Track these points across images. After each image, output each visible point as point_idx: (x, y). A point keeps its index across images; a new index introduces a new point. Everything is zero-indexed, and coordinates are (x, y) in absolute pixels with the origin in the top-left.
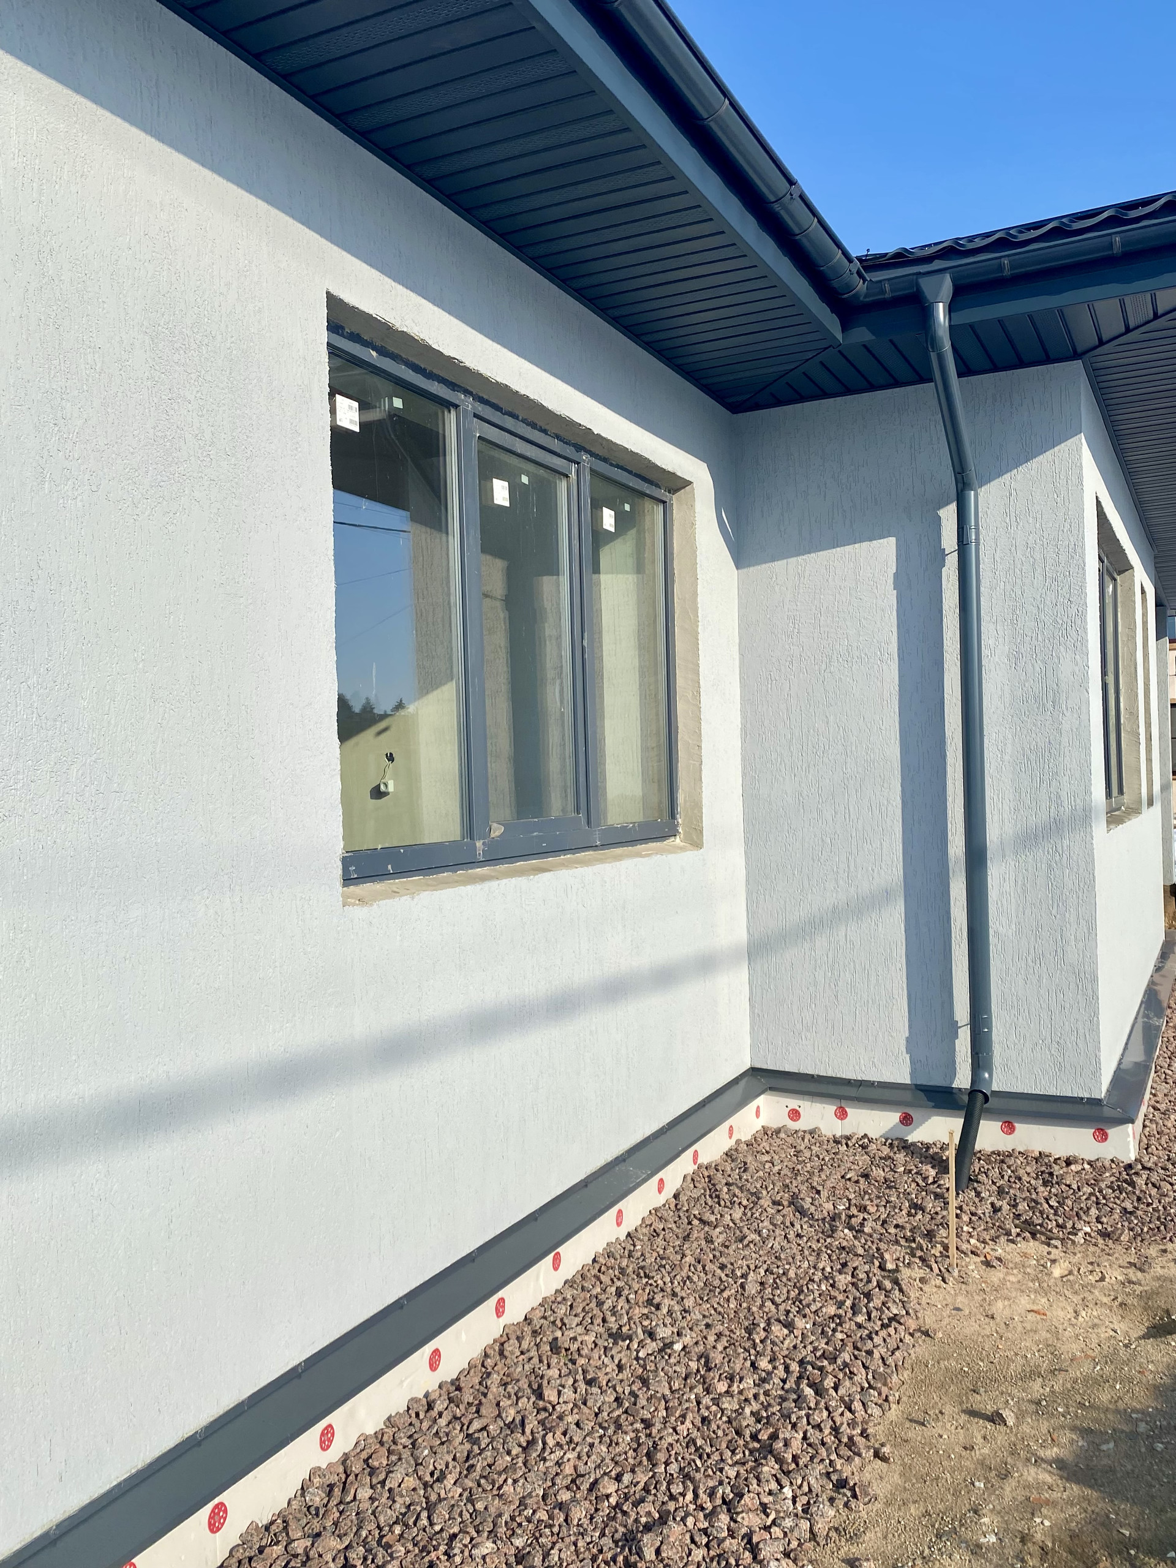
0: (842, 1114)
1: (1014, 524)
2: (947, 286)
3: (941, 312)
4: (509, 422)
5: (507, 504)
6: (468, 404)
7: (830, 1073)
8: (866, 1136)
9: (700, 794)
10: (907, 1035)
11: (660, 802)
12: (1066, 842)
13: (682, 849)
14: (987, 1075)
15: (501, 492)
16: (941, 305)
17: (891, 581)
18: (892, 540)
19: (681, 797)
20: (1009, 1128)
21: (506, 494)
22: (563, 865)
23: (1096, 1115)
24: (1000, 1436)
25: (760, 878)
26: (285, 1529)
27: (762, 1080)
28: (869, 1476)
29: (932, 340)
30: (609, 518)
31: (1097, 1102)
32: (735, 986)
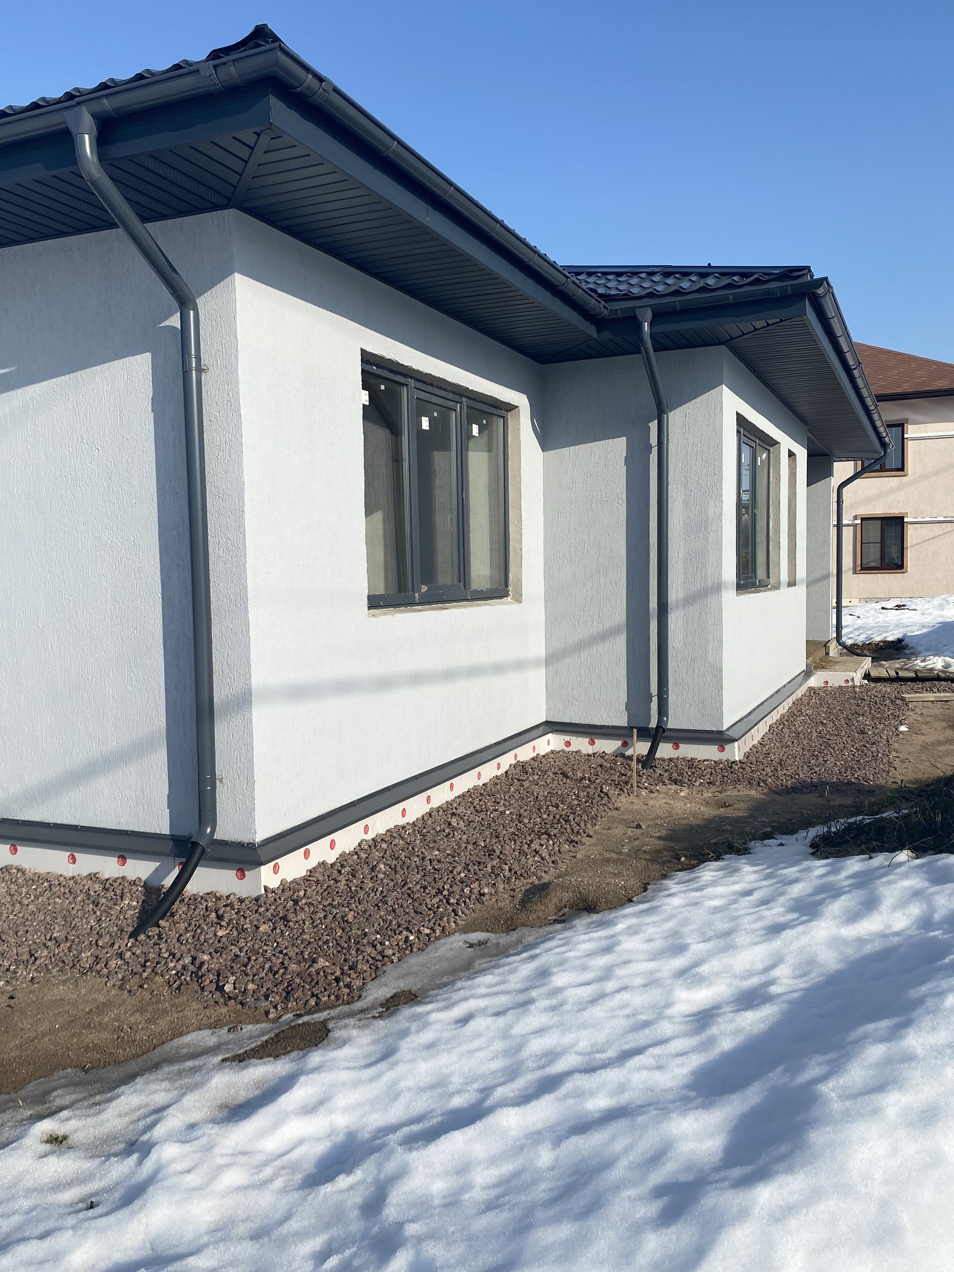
0: (592, 743)
1: (687, 431)
2: (649, 314)
3: (646, 327)
4: (429, 389)
5: (428, 429)
6: (412, 383)
7: (587, 722)
8: (604, 752)
9: (521, 574)
10: (626, 701)
11: (500, 578)
12: (709, 601)
13: (511, 603)
14: (665, 719)
15: (425, 423)
16: (646, 323)
17: (623, 461)
18: (624, 440)
19: (511, 576)
20: (677, 747)
21: (428, 423)
22: (454, 607)
23: (720, 738)
24: (639, 831)
25: (552, 620)
26: (356, 853)
27: (552, 726)
28: (584, 840)
29: (641, 340)
30: (475, 429)
31: (721, 733)
32: (538, 677)
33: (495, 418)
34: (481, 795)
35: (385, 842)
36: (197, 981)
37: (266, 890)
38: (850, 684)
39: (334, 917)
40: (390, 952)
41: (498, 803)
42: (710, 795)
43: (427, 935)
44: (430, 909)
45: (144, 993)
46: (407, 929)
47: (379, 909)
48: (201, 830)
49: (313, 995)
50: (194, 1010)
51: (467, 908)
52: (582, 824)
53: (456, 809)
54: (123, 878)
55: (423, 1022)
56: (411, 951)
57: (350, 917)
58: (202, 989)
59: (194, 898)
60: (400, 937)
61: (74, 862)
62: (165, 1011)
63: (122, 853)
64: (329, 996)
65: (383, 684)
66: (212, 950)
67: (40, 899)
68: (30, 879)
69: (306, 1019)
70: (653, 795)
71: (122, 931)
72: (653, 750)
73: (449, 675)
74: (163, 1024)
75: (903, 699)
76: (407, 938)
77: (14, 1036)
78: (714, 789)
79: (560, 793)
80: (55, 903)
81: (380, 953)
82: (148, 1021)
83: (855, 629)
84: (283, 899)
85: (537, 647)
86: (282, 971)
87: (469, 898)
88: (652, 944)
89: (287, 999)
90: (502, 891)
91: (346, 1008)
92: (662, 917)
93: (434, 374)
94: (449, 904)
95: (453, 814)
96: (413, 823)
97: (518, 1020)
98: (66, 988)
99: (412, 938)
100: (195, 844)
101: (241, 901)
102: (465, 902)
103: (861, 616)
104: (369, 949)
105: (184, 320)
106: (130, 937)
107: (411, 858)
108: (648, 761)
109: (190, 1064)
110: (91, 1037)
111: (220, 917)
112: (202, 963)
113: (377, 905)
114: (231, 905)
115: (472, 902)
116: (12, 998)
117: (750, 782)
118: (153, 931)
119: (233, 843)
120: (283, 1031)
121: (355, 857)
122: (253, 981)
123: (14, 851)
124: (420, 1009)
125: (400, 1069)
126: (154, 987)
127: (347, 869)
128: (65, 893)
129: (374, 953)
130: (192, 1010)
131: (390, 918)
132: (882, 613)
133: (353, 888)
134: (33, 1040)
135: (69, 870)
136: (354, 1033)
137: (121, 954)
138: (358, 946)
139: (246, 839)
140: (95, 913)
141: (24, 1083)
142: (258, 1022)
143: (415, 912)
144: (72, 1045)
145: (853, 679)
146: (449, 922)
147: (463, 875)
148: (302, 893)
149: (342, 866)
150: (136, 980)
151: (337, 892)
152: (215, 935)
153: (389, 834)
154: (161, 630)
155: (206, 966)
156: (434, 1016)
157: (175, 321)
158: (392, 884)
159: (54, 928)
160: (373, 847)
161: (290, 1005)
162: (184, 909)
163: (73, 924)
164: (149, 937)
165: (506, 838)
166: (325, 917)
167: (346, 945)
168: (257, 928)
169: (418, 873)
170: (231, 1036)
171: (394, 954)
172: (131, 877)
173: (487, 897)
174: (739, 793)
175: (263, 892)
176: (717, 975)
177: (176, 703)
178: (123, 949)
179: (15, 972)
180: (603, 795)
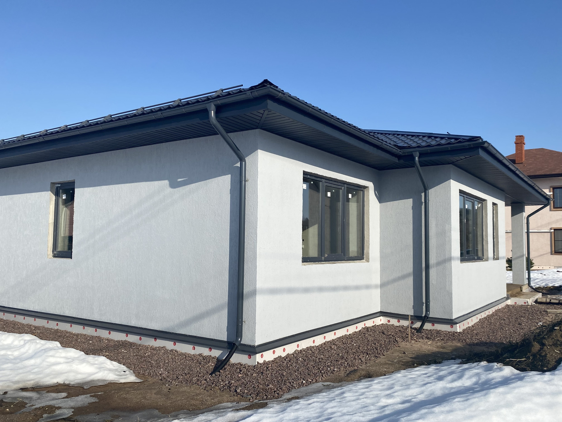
0: (399, 321)
1: (437, 197)
2: (418, 154)
3: (417, 158)
4: (331, 182)
5: (330, 196)
6: (324, 180)
7: (397, 313)
8: (403, 326)
9: (369, 251)
10: (413, 305)
11: (360, 252)
12: (446, 265)
13: (364, 262)
14: (428, 313)
15: (329, 194)
16: (417, 157)
17: (411, 208)
18: (412, 200)
19: (365, 251)
20: (433, 325)
21: (330, 194)
22: (338, 263)
23: (452, 322)
24: (404, 355)
25: (383, 269)
26: (293, 354)
27: (382, 314)
28: (381, 357)
29: (415, 163)
30: (350, 196)
31: (452, 320)
32: (377, 293)
33: (360, 191)
34: (347, 338)
35: (305, 351)
36: (229, 389)
37: (258, 363)
38: (527, 304)
39: (279, 373)
40: (295, 385)
41: (352, 341)
42: (440, 344)
43: (310, 382)
44: (313, 374)
45: (212, 391)
46: (303, 379)
47: (295, 372)
48: (237, 339)
49: (266, 395)
50: (227, 397)
51: (328, 375)
52: (382, 351)
53: (336, 342)
54: (210, 356)
55: (298, 403)
56: (303, 386)
57: (284, 374)
58: (230, 391)
59: (233, 365)
60: (300, 381)
61: (194, 349)
62: (217, 397)
63: (210, 347)
64: (271, 396)
65: (307, 290)
66: (236, 380)
67: (182, 361)
68: (179, 354)
69: (261, 401)
70: (417, 343)
71: (207, 372)
72: (422, 325)
73: (335, 289)
74: (216, 400)
75: (547, 312)
76: (302, 382)
77: (169, 400)
78: (443, 342)
79: (378, 339)
80: (187, 362)
81: (292, 385)
82: (212, 399)
83: (541, 280)
84: (263, 367)
85: (377, 280)
86: (257, 387)
87: (329, 372)
88: (383, 387)
89: (257, 396)
90: (342, 370)
91: (275, 400)
92: (391, 379)
93: (332, 177)
94: (321, 372)
95: (334, 344)
96: (318, 346)
97: (327, 404)
98: (187, 388)
99: (304, 382)
100: (234, 344)
101: (249, 366)
102: (327, 373)
103: (546, 275)
104: (288, 384)
105: (241, 164)
106: (210, 375)
107: (312, 357)
108: (419, 330)
109: (222, 410)
110: (193, 402)
111: (240, 371)
112: (232, 384)
113: (295, 371)
114: (245, 367)
115: (330, 373)
116: (170, 389)
117: (459, 340)
118: (217, 373)
119: (248, 345)
120: (253, 404)
121: (293, 355)
122: (247, 390)
123: (175, 344)
124: (298, 400)
125: (285, 414)
126: (215, 389)
127: (288, 359)
128: (190, 359)
129: (290, 385)
130: (226, 396)
131: (298, 375)
132: (557, 274)
133: (288, 365)
134: (175, 402)
135: (192, 352)
136: (275, 405)
137: (206, 379)
138: (285, 383)
139: (252, 344)
140: (199, 366)
141: (171, 412)
142: (246, 402)
143: (308, 374)
144: (187, 404)
145: (527, 302)
146: (319, 378)
147: (329, 364)
148: (270, 365)
149: (287, 358)
150: (209, 388)
151: (283, 366)
152: (238, 376)
153: (307, 349)
154: (228, 267)
155: (233, 384)
156: (302, 402)
157: (238, 165)
158: (302, 365)
159: (185, 370)
160: (300, 353)
161: (258, 398)
162: (229, 367)
163: (192, 370)
164: (216, 375)
165: (351, 353)
166: (276, 373)
167: (281, 382)
168: (252, 375)
169: (313, 362)
170: (237, 404)
171: (296, 386)
172: (213, 356)
173: (336, 372)
174: (452, 344)
175: (257, 364)
176: (398, 396)
177: (231, 293)
178: (207, 378)
179: (171, 382)
180: (395, 341)
